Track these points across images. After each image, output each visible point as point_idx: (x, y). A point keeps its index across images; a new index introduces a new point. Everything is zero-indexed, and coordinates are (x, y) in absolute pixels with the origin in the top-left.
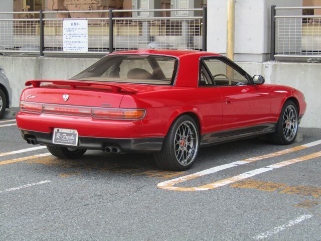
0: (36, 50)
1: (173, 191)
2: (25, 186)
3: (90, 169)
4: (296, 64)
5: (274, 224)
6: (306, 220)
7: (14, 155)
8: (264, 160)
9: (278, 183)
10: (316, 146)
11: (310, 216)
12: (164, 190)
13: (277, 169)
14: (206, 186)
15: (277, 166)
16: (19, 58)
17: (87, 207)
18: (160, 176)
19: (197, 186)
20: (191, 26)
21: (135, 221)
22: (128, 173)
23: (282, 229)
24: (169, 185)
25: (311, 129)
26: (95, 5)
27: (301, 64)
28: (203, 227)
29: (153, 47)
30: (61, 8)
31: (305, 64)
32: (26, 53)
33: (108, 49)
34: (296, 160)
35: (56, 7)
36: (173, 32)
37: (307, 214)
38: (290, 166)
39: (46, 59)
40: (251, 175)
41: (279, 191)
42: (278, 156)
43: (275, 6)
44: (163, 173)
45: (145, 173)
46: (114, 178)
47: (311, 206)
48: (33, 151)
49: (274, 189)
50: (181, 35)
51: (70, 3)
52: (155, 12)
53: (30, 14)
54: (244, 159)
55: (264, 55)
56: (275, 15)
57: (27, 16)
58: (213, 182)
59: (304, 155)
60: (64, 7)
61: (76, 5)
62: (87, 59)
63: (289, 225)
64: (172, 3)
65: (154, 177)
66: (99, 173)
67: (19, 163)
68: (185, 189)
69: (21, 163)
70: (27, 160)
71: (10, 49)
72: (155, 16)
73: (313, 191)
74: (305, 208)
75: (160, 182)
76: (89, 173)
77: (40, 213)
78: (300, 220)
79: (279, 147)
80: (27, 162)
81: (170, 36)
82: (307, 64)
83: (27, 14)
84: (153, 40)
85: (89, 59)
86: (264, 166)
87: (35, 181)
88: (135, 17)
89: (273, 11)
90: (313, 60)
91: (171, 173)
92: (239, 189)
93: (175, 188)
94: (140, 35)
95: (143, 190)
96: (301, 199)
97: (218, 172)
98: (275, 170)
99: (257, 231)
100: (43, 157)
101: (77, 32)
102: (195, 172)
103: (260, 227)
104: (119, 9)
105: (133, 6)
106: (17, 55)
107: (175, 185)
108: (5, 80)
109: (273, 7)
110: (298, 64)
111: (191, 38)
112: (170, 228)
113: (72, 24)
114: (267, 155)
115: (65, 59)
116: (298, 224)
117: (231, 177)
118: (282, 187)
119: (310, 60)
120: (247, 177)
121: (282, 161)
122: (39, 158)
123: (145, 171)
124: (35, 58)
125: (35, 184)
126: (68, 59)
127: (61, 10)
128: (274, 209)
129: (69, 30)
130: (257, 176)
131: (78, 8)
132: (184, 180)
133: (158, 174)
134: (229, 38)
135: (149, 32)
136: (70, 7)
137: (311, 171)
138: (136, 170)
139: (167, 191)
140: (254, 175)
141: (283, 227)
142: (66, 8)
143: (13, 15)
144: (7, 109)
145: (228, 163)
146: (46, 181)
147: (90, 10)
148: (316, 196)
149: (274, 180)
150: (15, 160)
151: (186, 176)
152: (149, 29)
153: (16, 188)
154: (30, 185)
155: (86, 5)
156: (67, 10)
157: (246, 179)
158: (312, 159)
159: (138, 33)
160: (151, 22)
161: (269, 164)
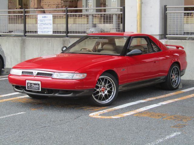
0: (22, 33)
1: (98, 118)
2: (9, 116)
3: (50, 105)
4: (179, 41)
5: (157, 138)
6: (177, 136)
7: (5, 97)
8: (156, 99)
9: (163, 113)
10: (190, 91)
11: (179, 133)
12: (93, 118)
13: (164, 105)
14: (119, 115)
15: (164, 103)
16: (11, 38)
17: (45, 128)
18: (92, 110)
19: (113, 115)
20: (118, 18)
21: (73, 136)
22: (72, 108)
23: (161, 141)
24: (97, 115)
25: (188, 81)
26: (60, 5)
27: (183, 41)
28: (113, 140)
29: (92, 31)
30: (39, 7)
31: (185, 41)
32: (16, 35)
33: (65, 32)
34: (176, 100)
35: (36, 6)
36: (108, 22)
37: (178, 132)
38: (172, 103)
39: (27, 39)
40: (147, 109)
41: (163, 118)
42: (166, 97)
43: (166, 6)
44: (93, 107)
45: (83, 107)
46: (63, 111)
47: (180, 127)
48: (16, 94)
49: (160, 117)
50: (112, 23)
51: (45, 4)
52: (96, 9)
53: (20, 11)
54: (144, 99)
55: (160, 36)
56: (166, 11)
57: (19, 12)
58: (123, 113)
59: (182, 97)
60: (41, 7)
61: (48, 5)
62: (52, 38)
63: (166, 139)
64: (107, 4)
65: (88, 110)
66: (55, 108)
67: (7, 102)
68: (106, 117)
69: (8, 102)
70: (12, 100)
71: (5, 33)
72: (96, 12)
73: (184, 118)
74: (177, 129)
75: (91, 113)
76: (48, 107)
77: (16, 132)
78: (173, 136)
79: (167, 92)
80: (12, 101)
81: (106, 24)
82: (186, 41)
83: (19, 11)
84: (95, 27)
85: (53, 38)
86: (156, 103)
87: (15, 113)
88: (84, 13)
89: (165, 9)
90: (190, 39)
91: (99, 108)
92: (139, 117)
93: (100, 117)
94: (88, 23)
95: (80, 118)
96: (175, 123)
97: (127, 107)
98: (163, 106)
99: (146, 142)
100: (22, 98)
101: (46, 22)
102: (113, 107)
103: (148, 140)
104: (75, 8)
105: (83, 6)
106: (10, 36)
107: (100, 115)
108: (2, 51)
109: (165, 6)
110: (180, 41)
111: (118, 25)
112: (93, 140)
113: (43, 17)
114: (159, 97)
115: (39, 38)
116: (172, 138)
117: (135, 110)
118: (165, 116)
119: (188, 39)
120: (144, 110)
121: (167, 100)
122: (20, 99)
123: (83, 106)
124: (20, 38)
125: (15, 114)
126: (41, 38)
127: (39, 8)
128: (158, 129)
129: (41, 21)
130: (151, 109)
131: (49, 7)
132: (106, 112)
133: (91, 108)
134: (138, 25)
135: (93, 22)
136: (44, 6)
137: (184, 106)
138: (77, 106)
139: (95, 118)
140: (149, 109)
141: (162, 140)
142: (43, 7)
143: (8, 12)
144: (3, 69)
145: (134, 101)
146: (22, 113)
147: (57, 8)
148: (185, 121)
149: (161, 111)
150: (5, 100)
151: (107, 109)
152: (93, 20)
153: (3, 117)
154: (12, 115)
155: (55, 5)
156: (43, 8)
157: (143, 111)
158: (186, 99)
159: (86, 22)
160: (94, 16)
161: (159, 102)
